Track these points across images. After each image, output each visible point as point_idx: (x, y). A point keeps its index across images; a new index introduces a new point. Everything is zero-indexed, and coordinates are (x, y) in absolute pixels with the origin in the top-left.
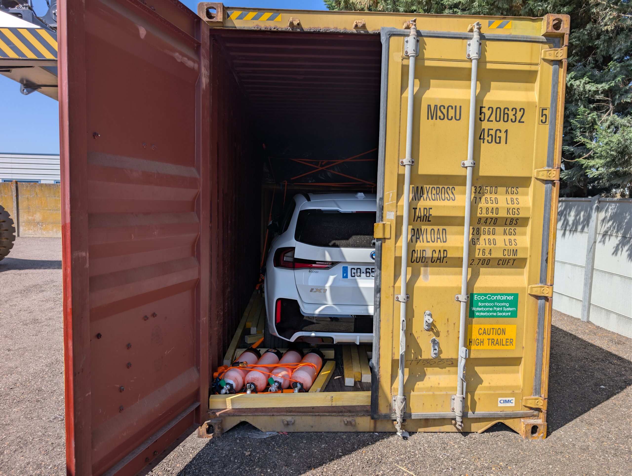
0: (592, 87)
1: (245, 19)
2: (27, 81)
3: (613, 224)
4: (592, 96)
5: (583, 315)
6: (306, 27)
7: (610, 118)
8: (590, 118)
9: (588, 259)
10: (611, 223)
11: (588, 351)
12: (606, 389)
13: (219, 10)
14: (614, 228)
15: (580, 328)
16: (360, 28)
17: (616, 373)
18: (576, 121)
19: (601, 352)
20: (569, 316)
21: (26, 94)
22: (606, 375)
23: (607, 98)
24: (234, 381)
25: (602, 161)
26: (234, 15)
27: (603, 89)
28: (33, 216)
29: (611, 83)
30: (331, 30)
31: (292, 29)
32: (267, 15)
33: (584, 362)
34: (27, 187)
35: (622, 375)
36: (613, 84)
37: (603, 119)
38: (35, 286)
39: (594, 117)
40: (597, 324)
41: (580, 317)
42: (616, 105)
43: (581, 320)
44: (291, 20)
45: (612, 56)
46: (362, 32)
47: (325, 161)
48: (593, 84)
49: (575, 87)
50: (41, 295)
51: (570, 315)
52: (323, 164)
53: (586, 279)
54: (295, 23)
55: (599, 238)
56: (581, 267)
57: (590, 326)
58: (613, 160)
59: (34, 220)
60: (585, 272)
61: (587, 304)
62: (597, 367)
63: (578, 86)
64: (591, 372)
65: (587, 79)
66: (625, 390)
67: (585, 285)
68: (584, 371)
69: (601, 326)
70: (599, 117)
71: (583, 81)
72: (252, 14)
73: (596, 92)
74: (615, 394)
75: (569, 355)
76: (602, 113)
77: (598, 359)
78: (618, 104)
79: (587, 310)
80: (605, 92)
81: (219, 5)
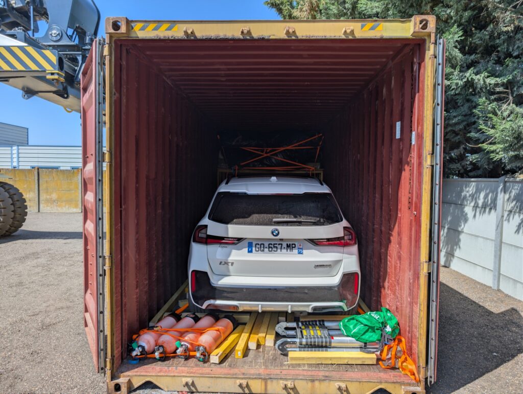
0: (492, 81)
1: (147, 30)
2: (28, 88)
3: (516, 204)
4: (493, 89)
5: (494, 284)
6: (199, 35)
7: (510, 108)
8: (489, 108)
9: (497, 233)
10: (514, 203)
11: (491, 319)
12: (498, 356)
13: (123, 23)
14: (517, 207)
15: (489, 296)
16: (246, 34)
17: (511, 340)
18: (479, 111)
19: (503, 320)
20: (482, 284)
21: (27, 99)
22: (501, 342)
23: (505, 90)
24: (147, 344)
25: (502, 146)
26: (137, 27)
27: (502, 82)
28: (50, 195)
29: (509, 77)
30: (221, 37)
31: (187, 37)
32: (165, 26)
33: (484, 329)
34: (46, 172)
35: (517, 343)
36: (511, 78)
37: (503, 108)
38: (33, 254)
39: (494, 106)
40: (506, 292)
41: (492, 286)
42: (514, 96)
43: (493, 288)
44: (185, 29)
45: (512, 53)
46: (248, 38)
47: (269, 149)
48: (492, 78)
49: (476, 81)
50: (35, 261)
51: (484, 283)
52: (268, 151)
53: (495, 251)
54: (189, 32)
55: (506, 214)
56: (492, 240)
57: (499, 294)
58: (511, 145)
59: (51, 199)
60: (495, 245)
61: (497, 274)
62: (495, 334)
63: (479, 80)
64: (488, 339)
65: (486, 74)
66: (516, 358)
67: (495, 256)
68: (481, 338)
69: (509, 295)
70: (500, 107)
71: (483, 75)
72: (152, 26)
73: (497, 85)
74: (505, 362)
75: (471, 322)
76: (502, 103)
77: (498, 326)
78: (516, 95)
79: (497, 279)
80: (503, 85)
81: (123, 19)
